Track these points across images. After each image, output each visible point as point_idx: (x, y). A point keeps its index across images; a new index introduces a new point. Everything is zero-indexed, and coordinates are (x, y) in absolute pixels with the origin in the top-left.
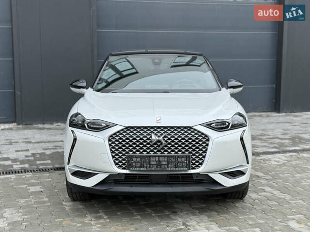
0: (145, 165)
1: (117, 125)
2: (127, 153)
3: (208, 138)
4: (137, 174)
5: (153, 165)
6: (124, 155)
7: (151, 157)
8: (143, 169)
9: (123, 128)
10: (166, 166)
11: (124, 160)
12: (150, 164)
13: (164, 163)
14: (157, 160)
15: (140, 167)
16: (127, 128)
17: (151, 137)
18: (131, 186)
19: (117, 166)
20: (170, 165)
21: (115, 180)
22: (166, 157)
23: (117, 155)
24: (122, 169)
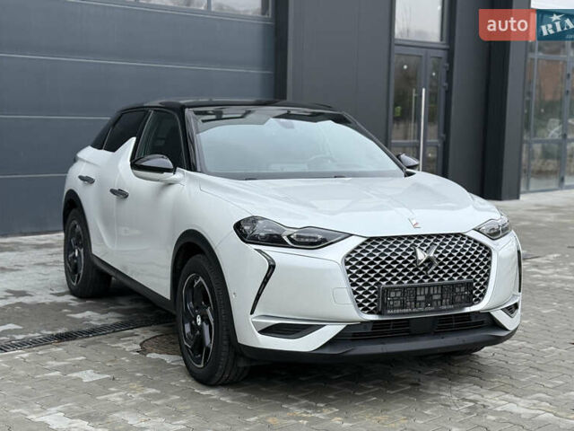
0: (409, 303)
1: (352, 235)
2: (378, 284)
3: (490, 251)
4: (390, 321)
5: (420, 302)
6: (372, 288)
7: (418, 289)
8: (407, 310)
9: (363, 240)
10: (439, 303)
11: (372, 296)
12: (416, 301)
13: (436, 297)
14: (426, 292)
15: (400, 308)
16: (370, 239)
17: (415, 253)
18: (383, 343)
19: (361, 308)
20: (444, 301)
21: (354, 335)
22: (440, 288)
23: (361, 288)
24: (368, 313)
